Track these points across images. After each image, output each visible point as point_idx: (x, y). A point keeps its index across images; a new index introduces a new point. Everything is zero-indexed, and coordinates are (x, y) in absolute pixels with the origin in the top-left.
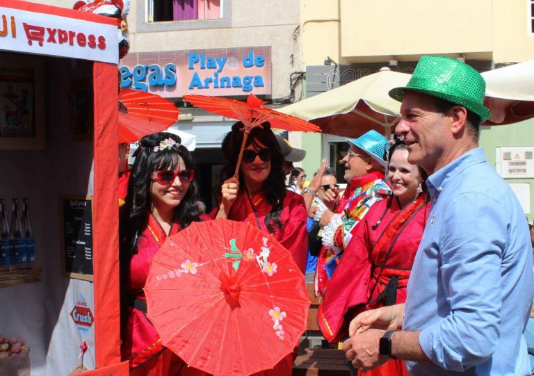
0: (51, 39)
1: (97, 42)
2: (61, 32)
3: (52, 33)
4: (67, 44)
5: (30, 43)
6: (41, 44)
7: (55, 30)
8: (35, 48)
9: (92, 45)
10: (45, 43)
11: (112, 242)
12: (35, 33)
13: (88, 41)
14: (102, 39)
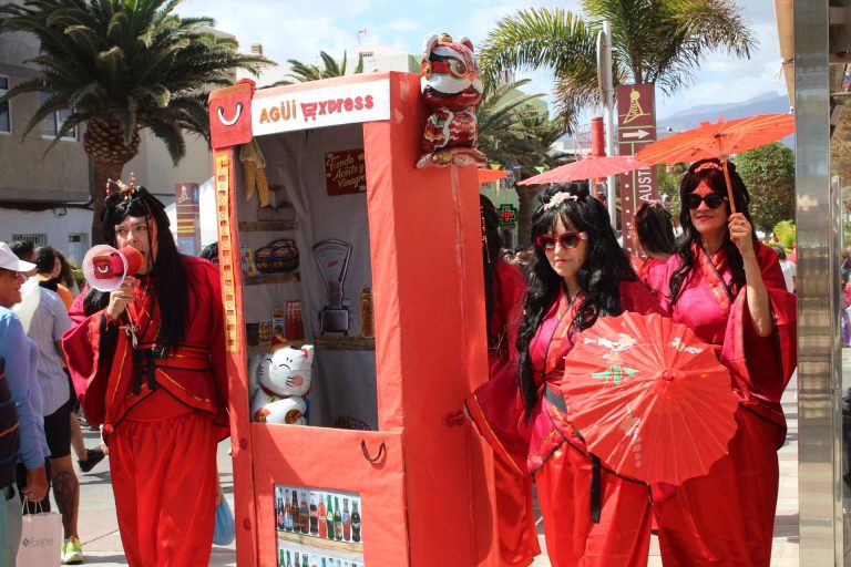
0: (322, 112)
1: (364, 102)
2: (331, 102)
3: (323, 105)
4: (335, 113)
5: (306, 120)
6: (314, 119)
7: (325, 103)
8: (311, 124)
9: (359, 107)
10: (317, 116)
11: (392, 300)
12: (309, 110)
13: (355, 104)
14: (369, 98)
